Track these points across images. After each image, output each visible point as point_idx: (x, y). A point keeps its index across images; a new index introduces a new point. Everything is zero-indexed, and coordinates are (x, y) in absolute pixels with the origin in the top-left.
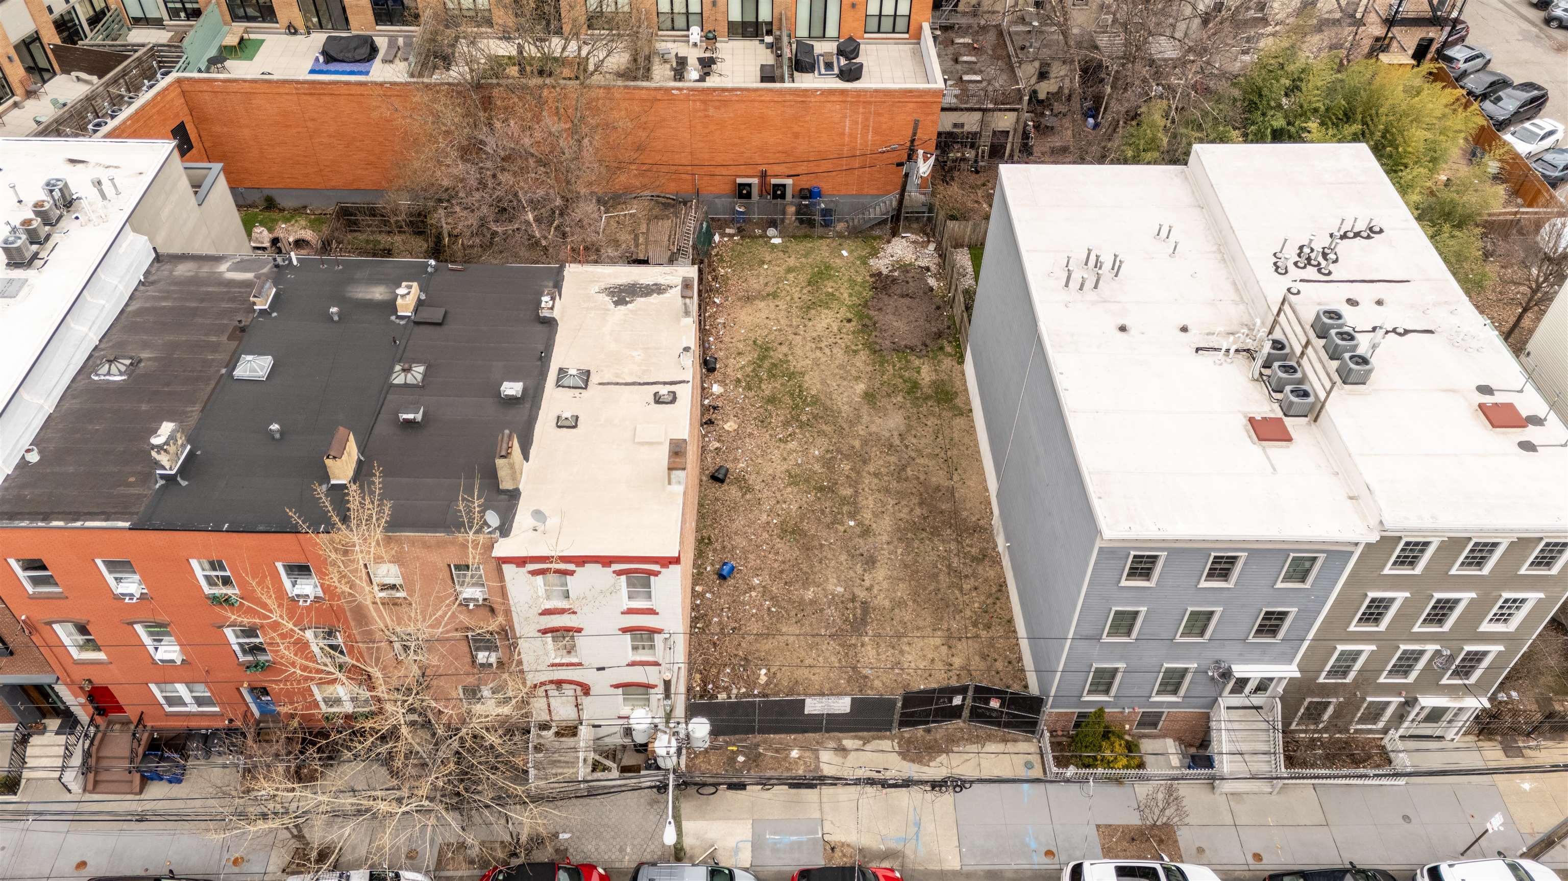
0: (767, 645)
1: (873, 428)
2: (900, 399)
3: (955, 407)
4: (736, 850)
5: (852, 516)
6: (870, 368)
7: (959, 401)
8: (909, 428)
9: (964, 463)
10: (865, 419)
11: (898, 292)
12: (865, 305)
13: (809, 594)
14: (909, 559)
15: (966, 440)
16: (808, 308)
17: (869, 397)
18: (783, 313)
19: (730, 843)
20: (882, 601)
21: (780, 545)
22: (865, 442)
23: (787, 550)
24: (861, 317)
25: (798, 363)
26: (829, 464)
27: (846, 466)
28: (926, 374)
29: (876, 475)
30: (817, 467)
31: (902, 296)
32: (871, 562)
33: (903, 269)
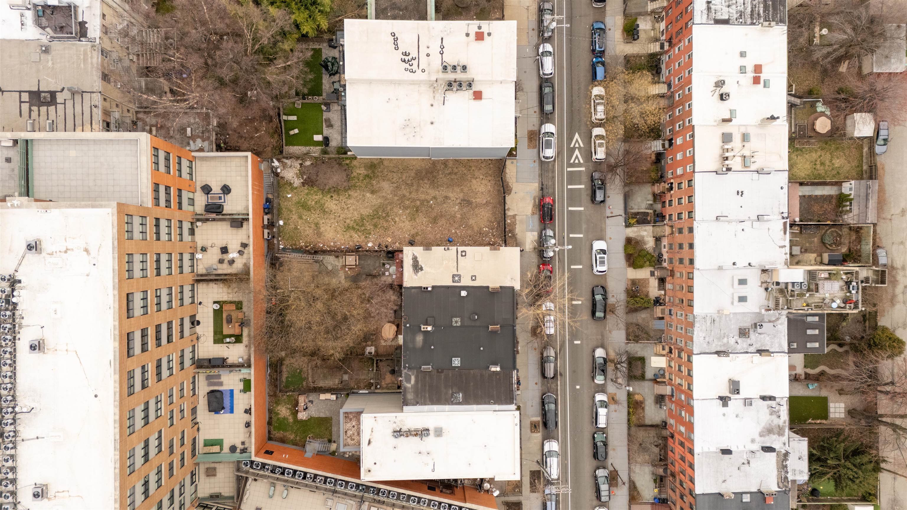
0: (476, 229)
1: (389, 192)
2: (374, 182)
3: (379, 163)
4: (533, 235)
5: (428, 202)
6: (358, 191)
7: (375, 162)
8: (388, 180)
9: (405, 164)
10: (384, 194)
11: (315, 177)
12: (323, 190)
13: (459, 216)
14: (445, 186)
15: (395, 162)
16: (324, 212)
17: (373, 192)
18: (327, 221)
19: (532, 237)
20: (461, 196)
21: (440, 224)
22: (395, 195)
23: (442, 222)
25: (356, 216)
26: (405, 208)
27: (407, 202)
28: (362, 171)
29: (410, 193)
30: (408, 212)
31: (317, 176)
32: (446, 197)
33: (301, 173)
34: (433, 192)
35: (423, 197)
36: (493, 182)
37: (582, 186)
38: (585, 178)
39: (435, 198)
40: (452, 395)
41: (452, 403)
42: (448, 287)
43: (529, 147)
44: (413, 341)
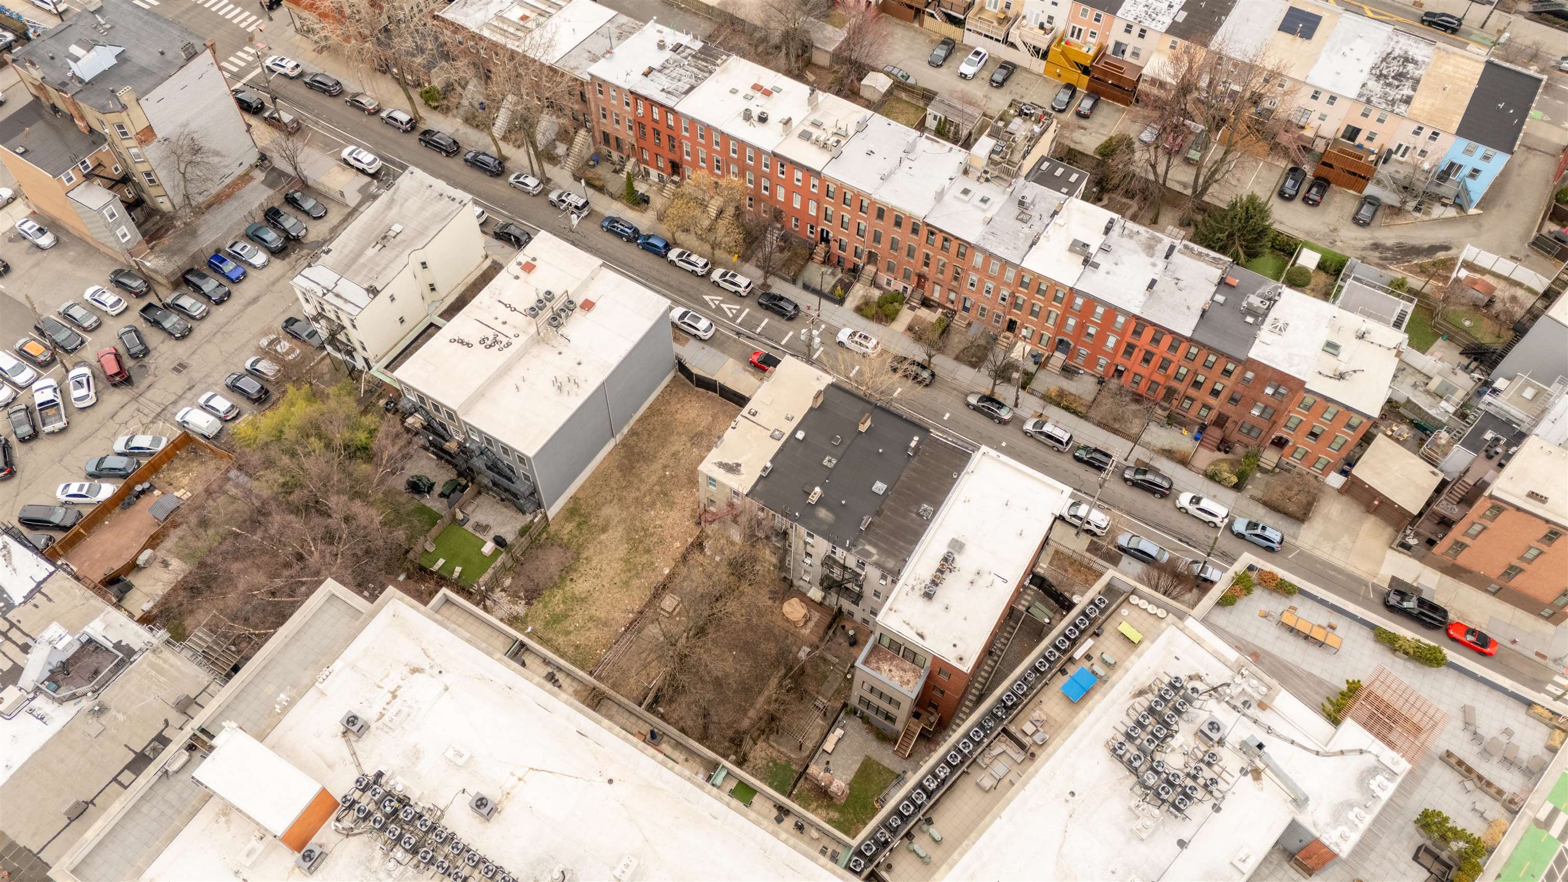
1: (619, 512)
2: (593, 521)
3: (575, 503)
5: (665, 476)
6: (590, 545)
7: (571, 506)
8: (603, 504)
9: (600, 475)
10: (617, 519)
11: (532, 584)
12: (555, 585)
14: (660, 449)
15: (588, 485)
16: (583, 600)
17: (604, 530)
18: (597, 604)
22: (628, 508)
24: (563, 579)
25: (618, 566)
26: (653, 505)
27: (647, 499)
28: (570, 527)
29: (639, 490)
30: (659, 505)
31: (533, 580)
32: (674, 454)
33: (514, 596)
34: (657, 466)
35: (654, 478)
36: (695, 398)
37: (766, 320)
38: (760, 313)
39: (665, 467)
40: (918, 514)
41: (929, 521)
42: (781, 450)
43: (683, 345)
44: (821, 521)
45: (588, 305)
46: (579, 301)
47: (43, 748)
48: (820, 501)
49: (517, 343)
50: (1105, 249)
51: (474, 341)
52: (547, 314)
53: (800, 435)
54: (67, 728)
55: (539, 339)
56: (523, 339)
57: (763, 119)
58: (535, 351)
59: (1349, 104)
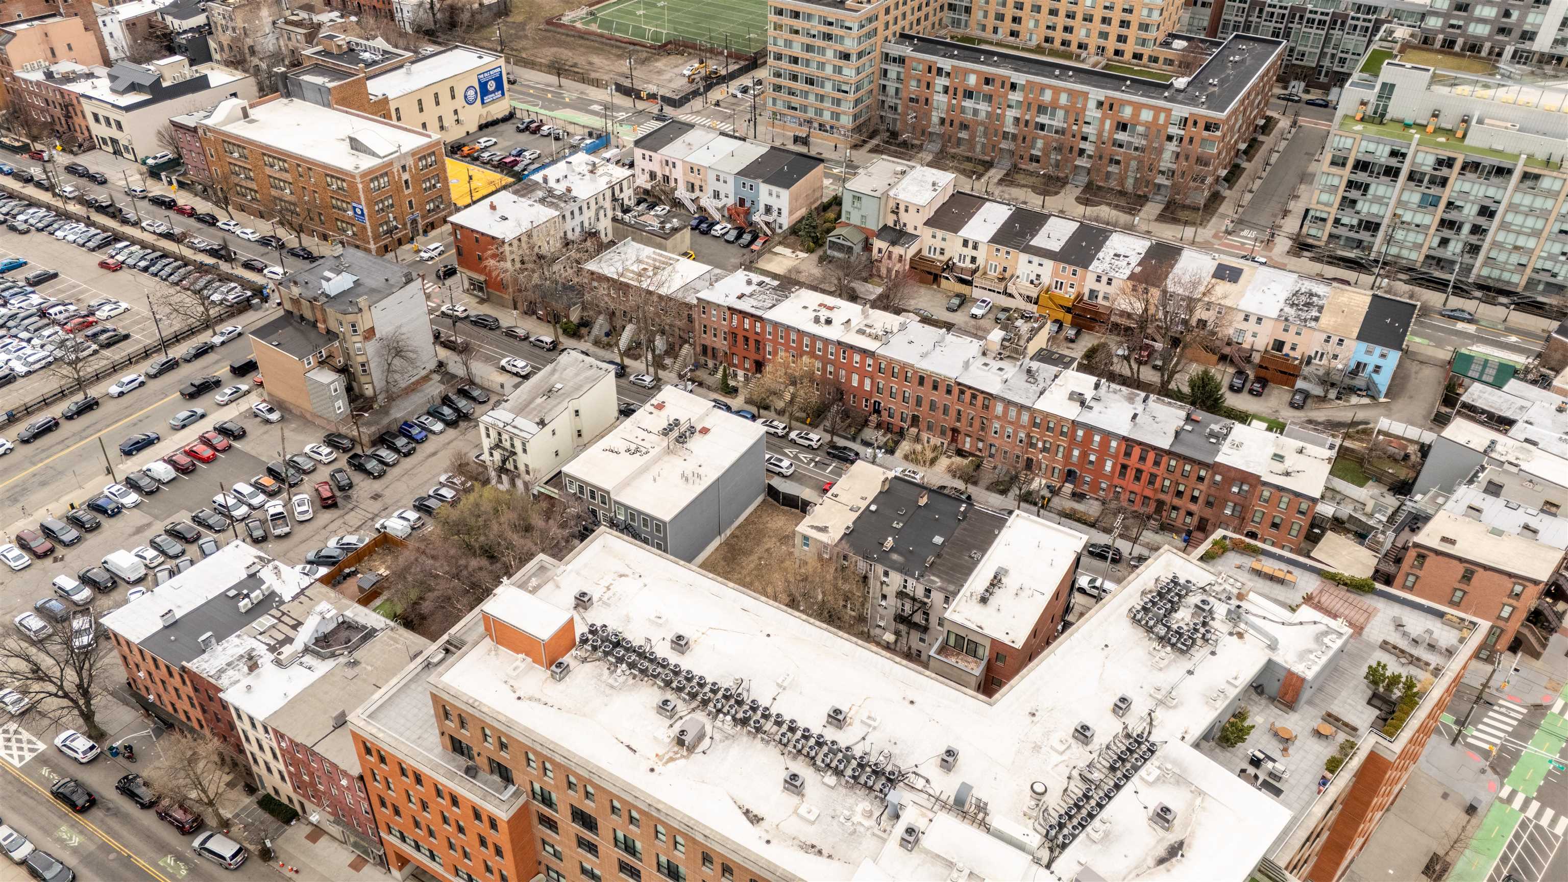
14: (756, 546)
32: (767, 550)
34: (754, 557)
35: (752, 566)
37: (834, 465)
38: (828, 460)
39: (760, 558)
40: (970, 557)
41: (979, 561)
42: (859, 517)
44: (895, 562)
45: (705, 431)
46: (698, 428)
47: (312, 685)
48: (892, 549)
49: (653, 452)
50: (1096, 399)
51: (622, 450)
52: (675, 434)
53: (873, 508)
54: (330, 673)
55: (669, 451)
56: (657, 449)
57: (829, 322)
58: (666, 458)
59: (1272, 323)
